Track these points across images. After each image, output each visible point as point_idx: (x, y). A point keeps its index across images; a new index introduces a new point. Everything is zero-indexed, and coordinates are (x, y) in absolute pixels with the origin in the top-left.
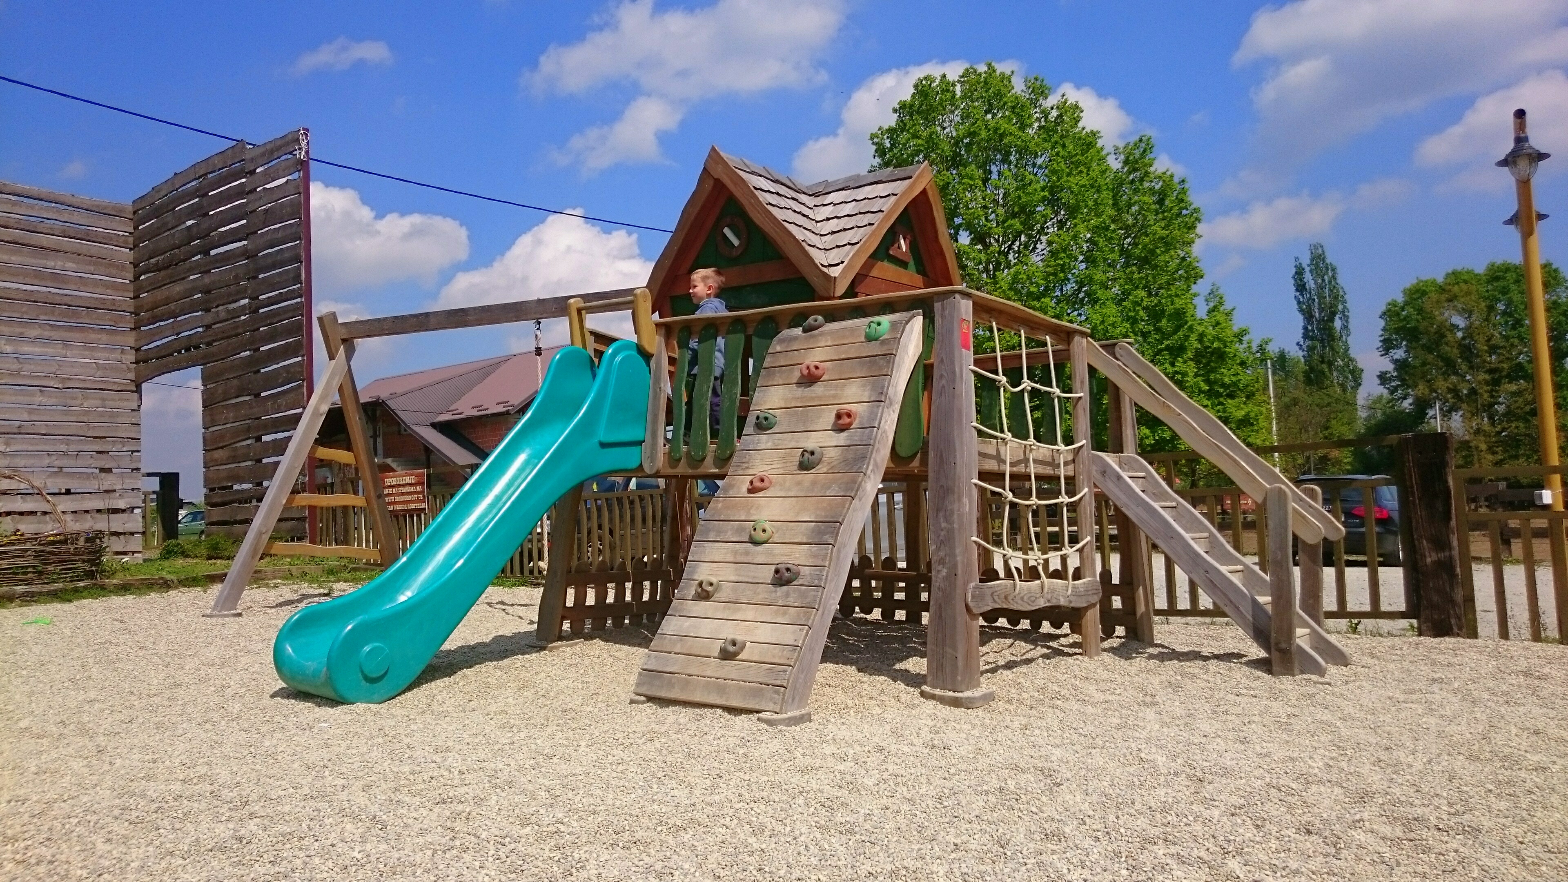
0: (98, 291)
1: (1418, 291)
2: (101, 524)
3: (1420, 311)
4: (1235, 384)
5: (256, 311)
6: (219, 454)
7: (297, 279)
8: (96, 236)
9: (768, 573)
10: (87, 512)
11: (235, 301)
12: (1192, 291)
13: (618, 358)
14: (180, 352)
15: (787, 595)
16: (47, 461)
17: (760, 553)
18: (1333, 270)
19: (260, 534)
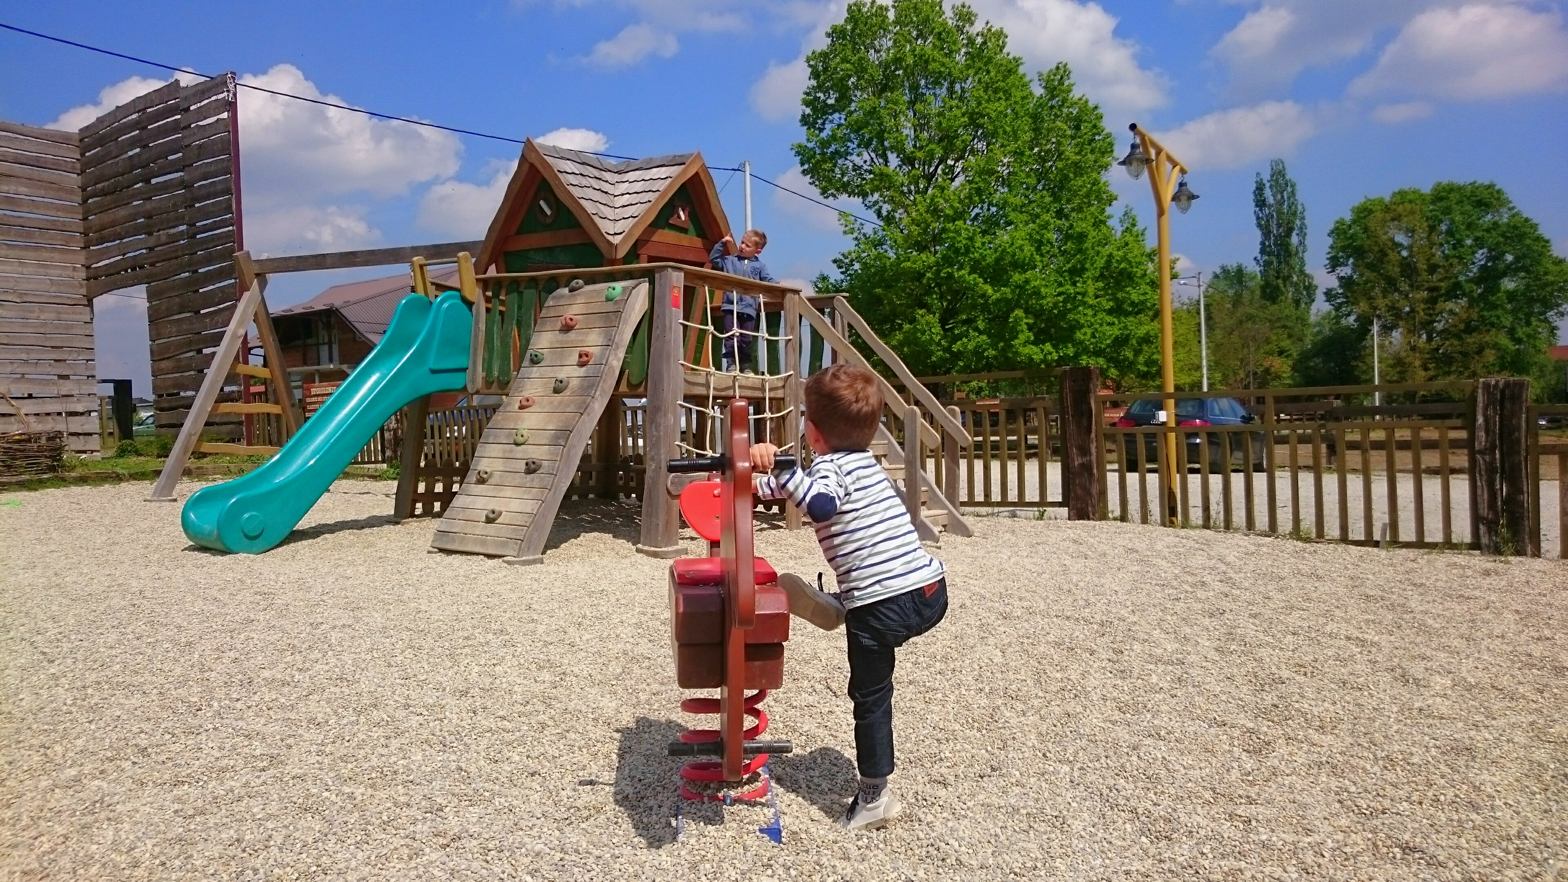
0: (50, 213)
1: (1365, 209)
2: (60, 425)
3: (1366, 230)
4: (1143, 302)
5: (193, 236)
6: (164, 364)
7: (228, 210)
8: (46, 162)
9: (522, 466)
10: (48, 414)
11: (174, 227)
12: (1106, 214)
13: (446, 305)
14: (126, 271)
15: (533, 480)
16: (9, 369)
17: (519, 451)
18: (1292, 186)
19: (190, 435)
